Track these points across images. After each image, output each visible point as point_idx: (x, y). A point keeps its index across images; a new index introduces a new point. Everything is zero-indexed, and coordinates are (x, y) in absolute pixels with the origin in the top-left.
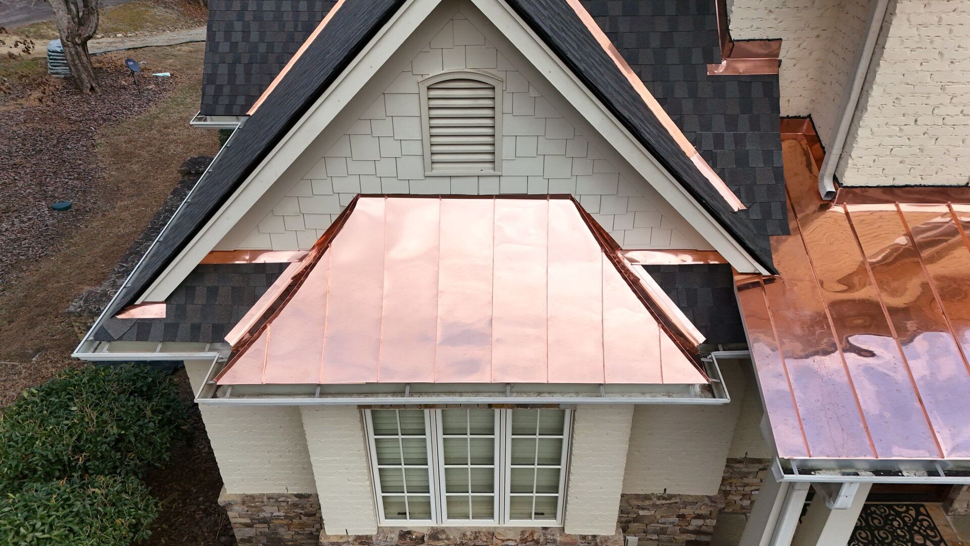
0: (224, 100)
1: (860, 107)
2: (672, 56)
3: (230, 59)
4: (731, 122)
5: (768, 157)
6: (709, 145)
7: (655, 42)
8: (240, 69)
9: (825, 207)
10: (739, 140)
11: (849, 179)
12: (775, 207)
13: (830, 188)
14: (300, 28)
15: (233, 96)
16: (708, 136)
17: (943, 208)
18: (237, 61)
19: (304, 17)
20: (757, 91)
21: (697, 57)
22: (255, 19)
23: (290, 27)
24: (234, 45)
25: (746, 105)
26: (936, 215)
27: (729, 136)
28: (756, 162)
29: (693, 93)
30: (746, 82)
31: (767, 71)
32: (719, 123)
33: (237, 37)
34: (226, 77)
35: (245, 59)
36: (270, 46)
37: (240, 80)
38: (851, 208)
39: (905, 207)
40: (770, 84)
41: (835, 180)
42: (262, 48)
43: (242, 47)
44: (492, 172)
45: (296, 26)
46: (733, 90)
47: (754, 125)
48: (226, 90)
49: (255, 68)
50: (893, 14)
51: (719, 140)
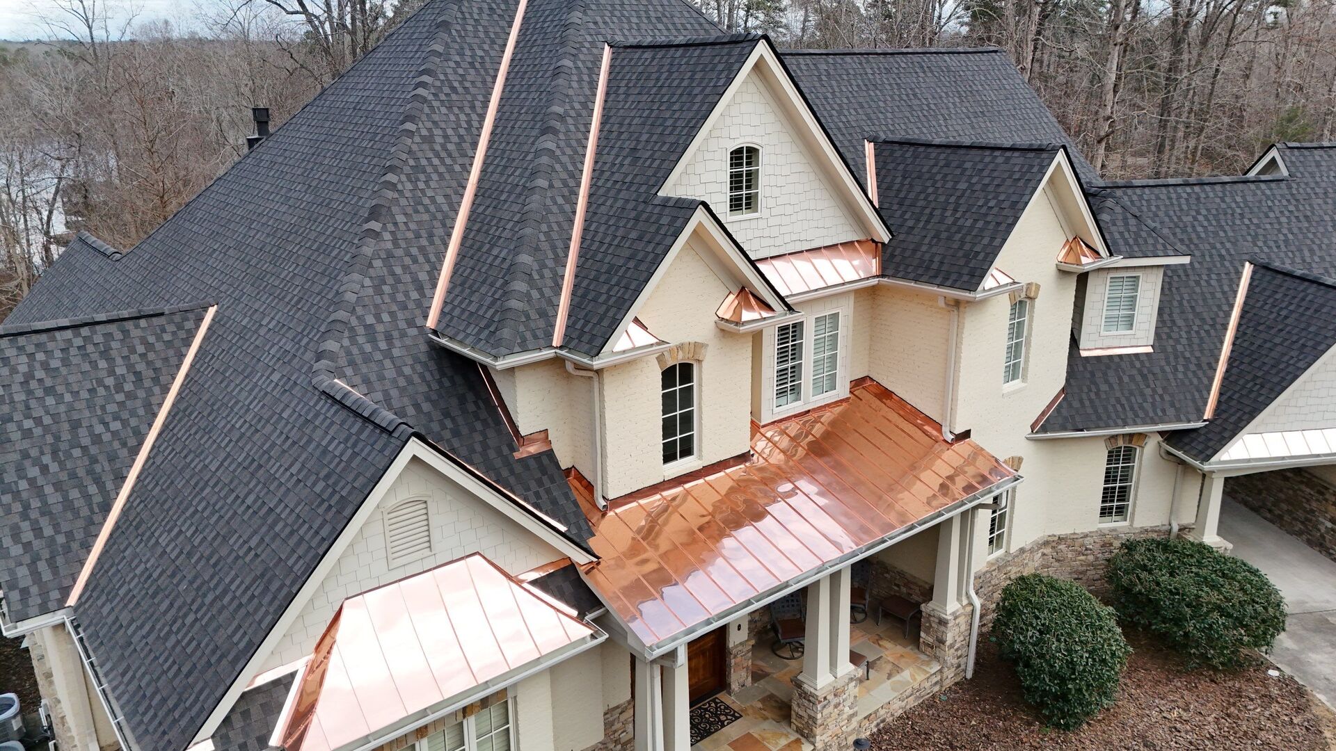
0: (35, 600)
1: (604, 456)
2: (492, 454)
3: (27, 559)
4: (540, 483)
5: (567, 496)
6: (534, 499)
7: (478, 448)
8: (42, 566)
9: (604, 515)
10: (548, 491)
11: (612, 495)
12: (582, 523)
13: (604, 503)
14: (97, 510)
15: (44, 594)
16: (530, 494)
17: (658, 497)
18: (35, 560)
19: (98, 499)
20: (545, 461)
21: (506, 451)
22: (43, 514)
23: (85, 512)
24: (27, 546)
25: (543, 471)
26: (655, 501)
27: (541, 490)
28: (562, 501)
29: (512, 472)
30: (537, 457)
31: (545, 449)
32: (533, 485)
33: (28, 536)
34: (29, 578)
35: (46, 554)
36: (70, 535)
37: (47, 576)
38: (618, 511)
39: (642, 502)
40: (550, 454)
41: (604, 497)
42: (61, 539)
43: (37, 544)
44: (430, 553)
45: (92, 510)
46: (532, 464)
47: (552, 481)
48: (34, 590)
49: (60, 560)
50: (604, 408)
51: (537, 494)
